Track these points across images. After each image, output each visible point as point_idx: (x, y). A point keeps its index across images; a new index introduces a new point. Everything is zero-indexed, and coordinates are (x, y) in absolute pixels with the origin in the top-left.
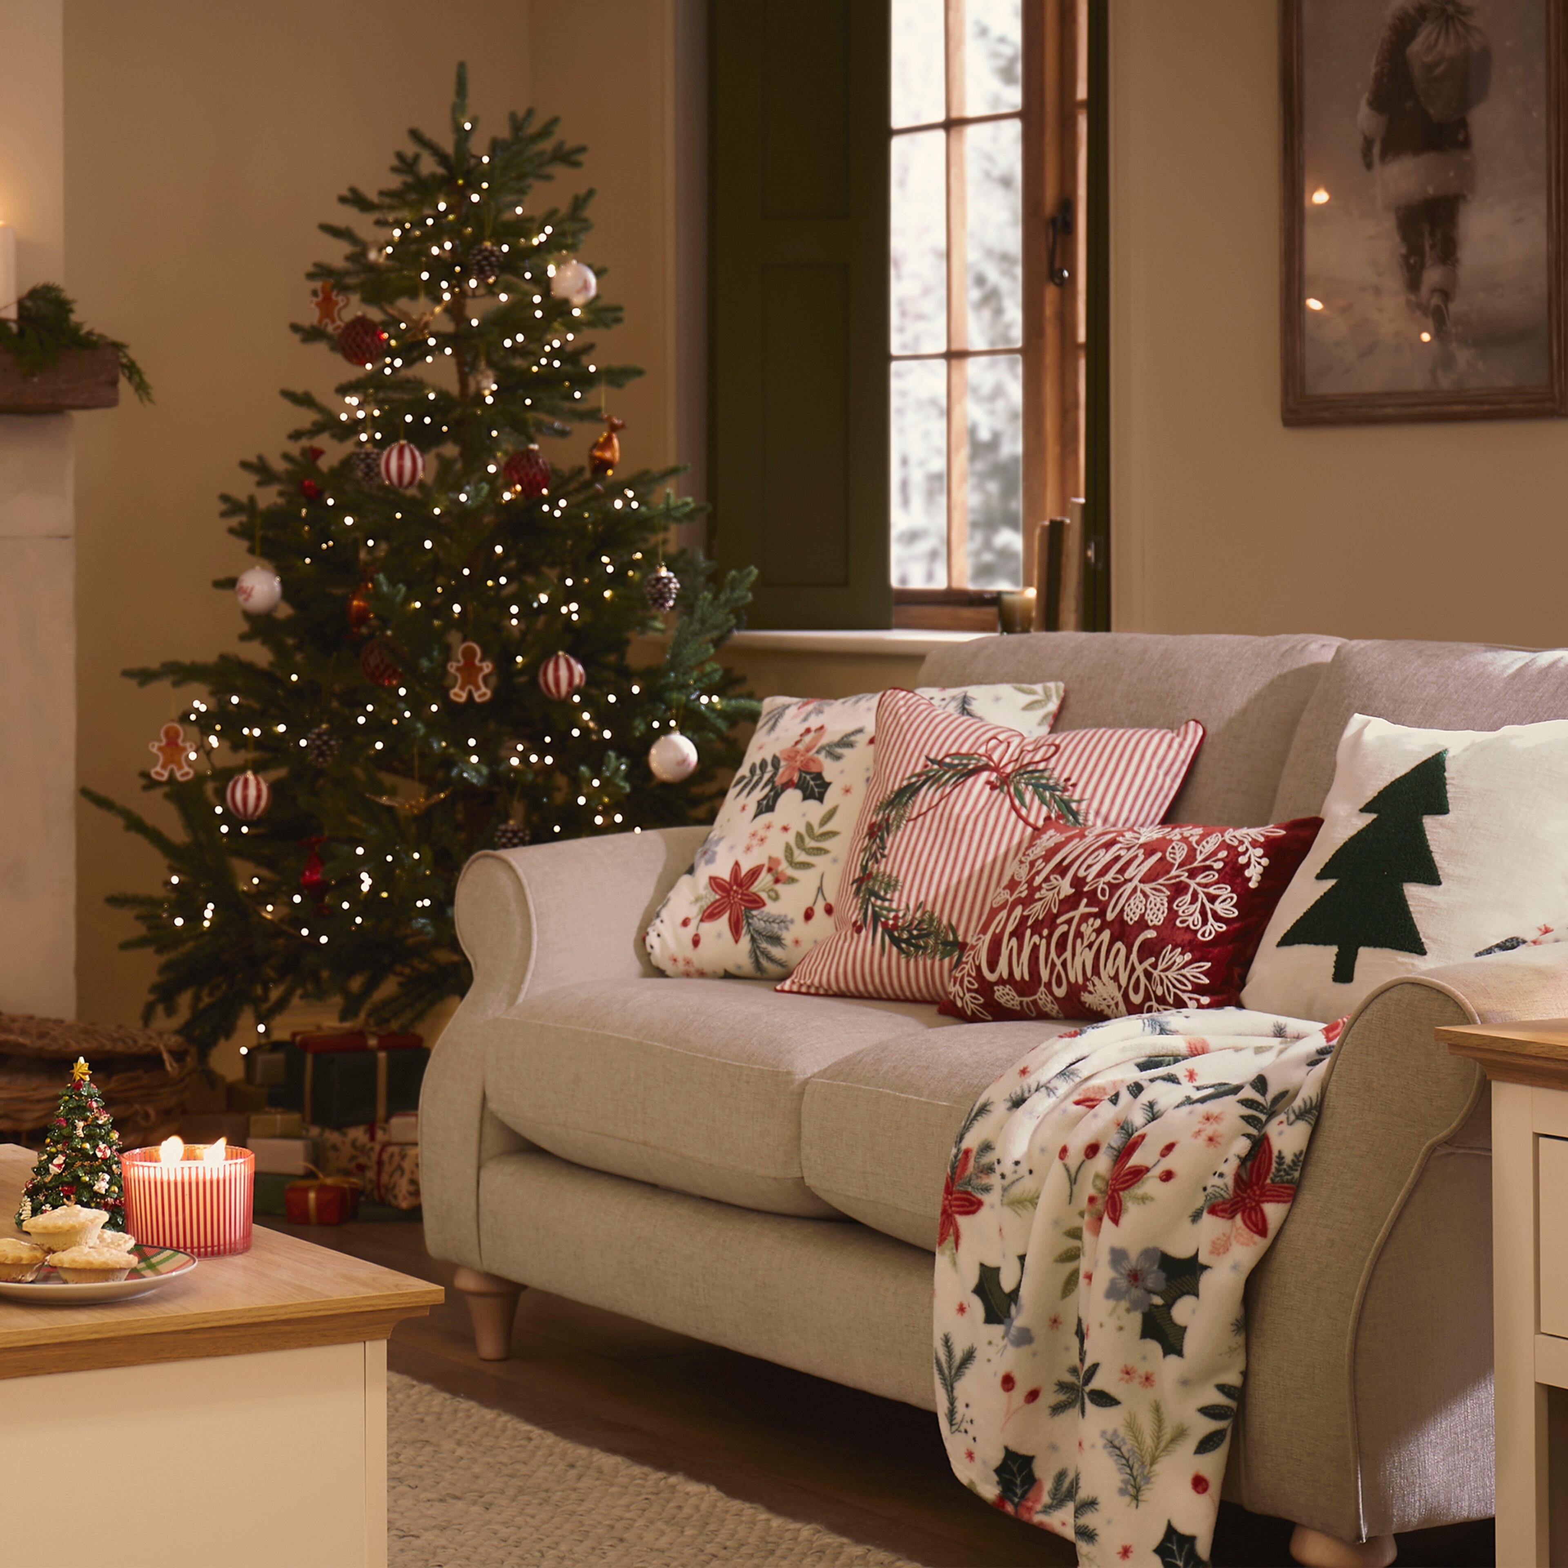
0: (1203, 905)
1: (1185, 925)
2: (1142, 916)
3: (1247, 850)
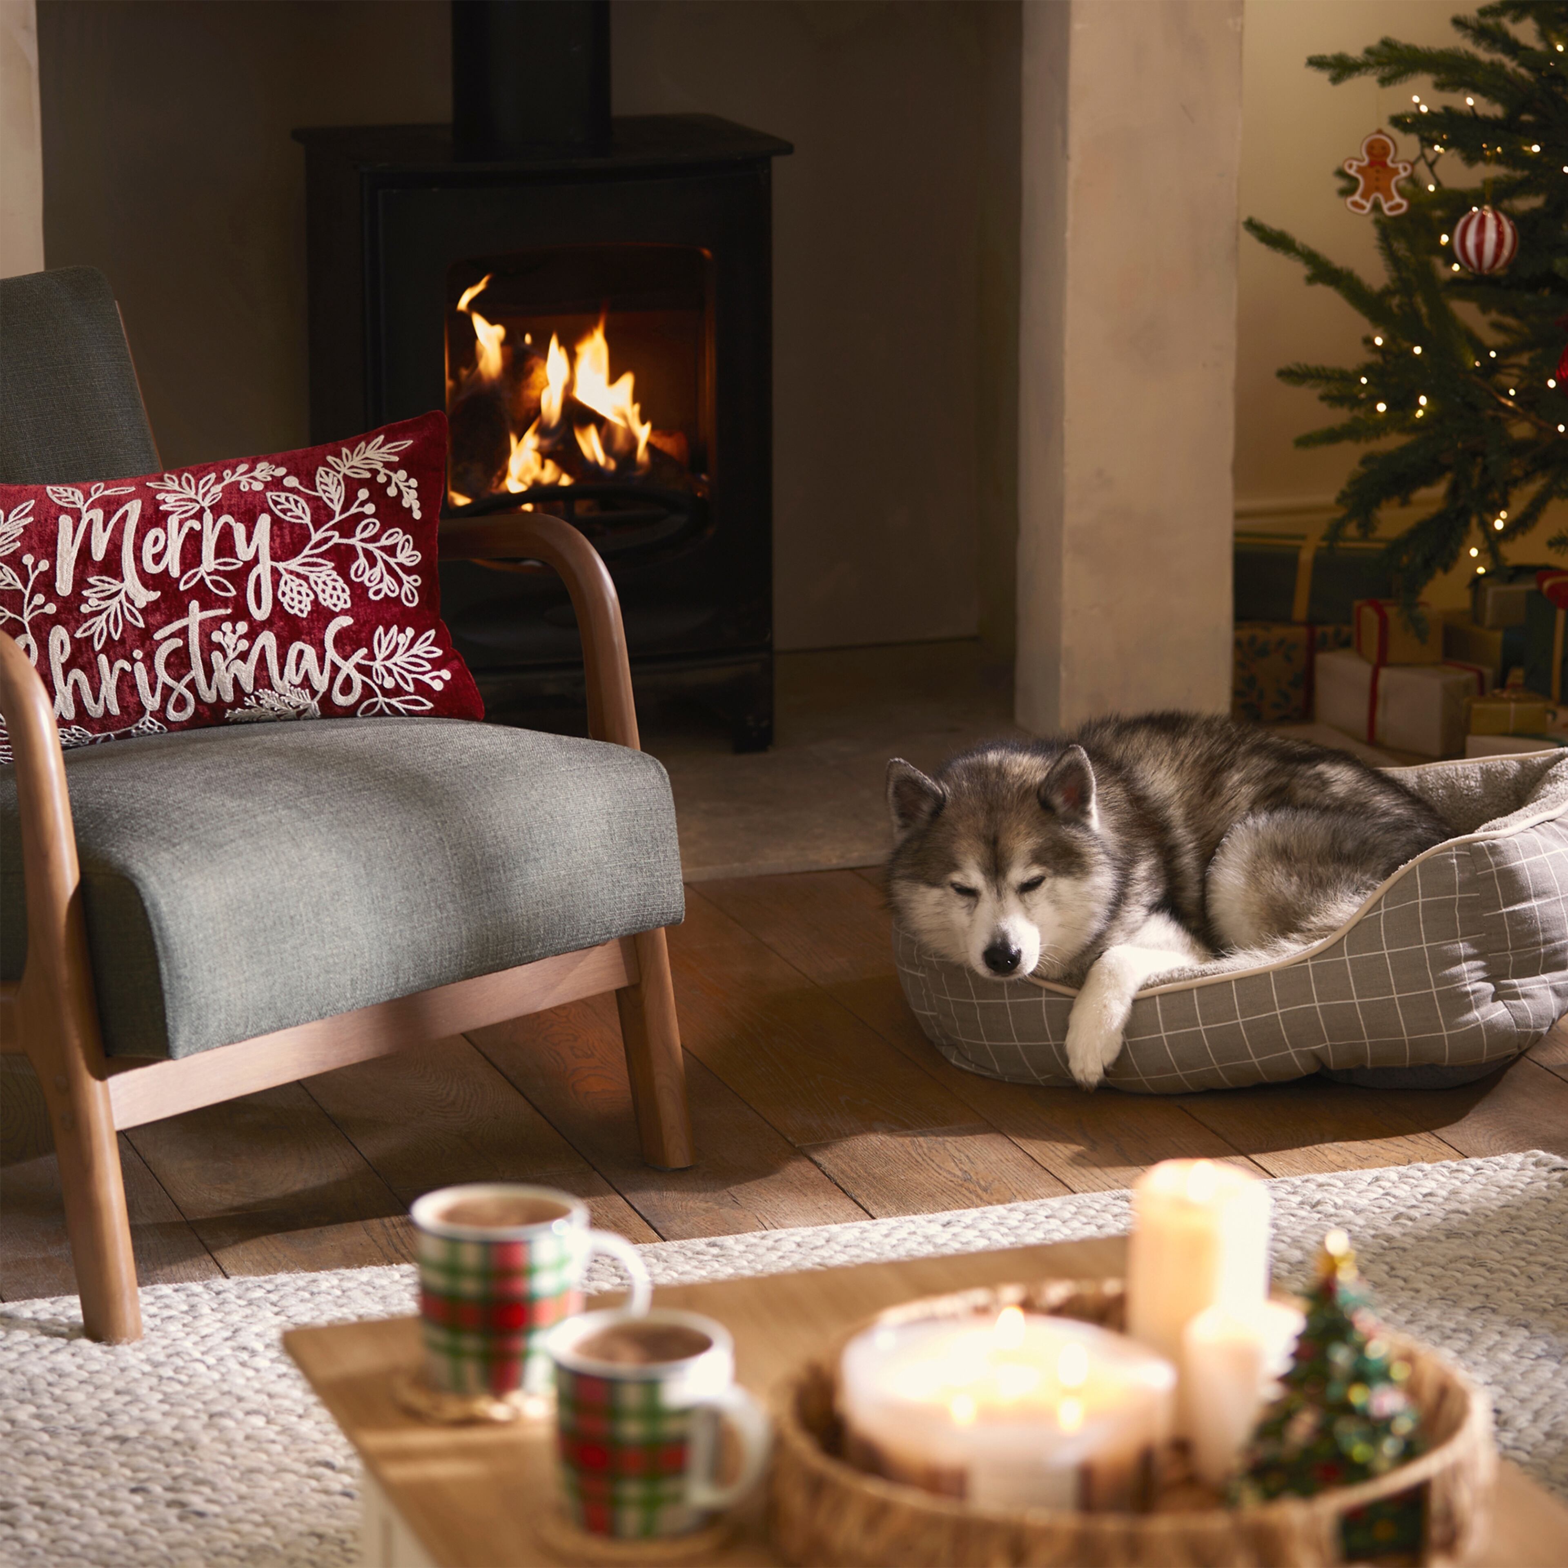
0: (386, 563)
1: (381, 596)
2: (316, 602)
3: (389, 478)
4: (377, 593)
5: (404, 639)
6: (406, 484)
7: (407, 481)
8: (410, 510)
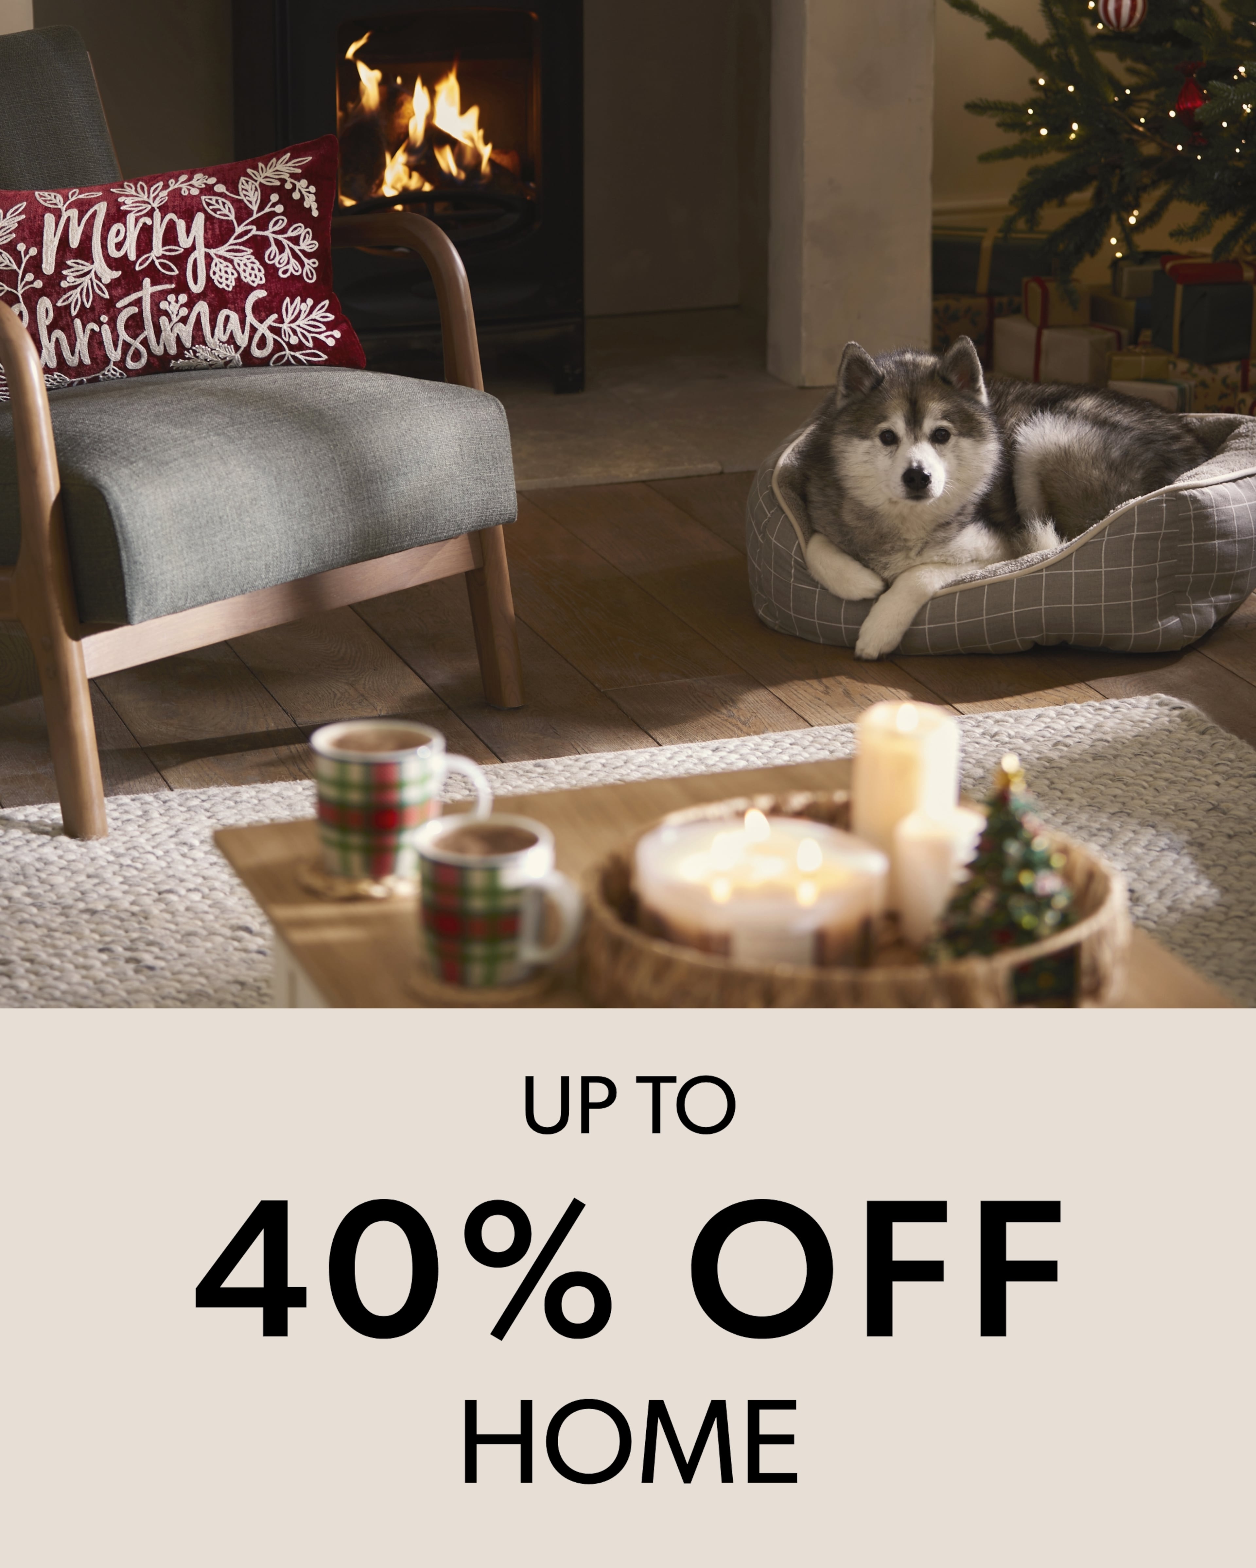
0: (292, 250)
1: (288, 274)
2: (238, 280)
4: (285, 272)
5: (305, 307)
6: (307, 190)
7: (307, 187)
8: (310, 209)
